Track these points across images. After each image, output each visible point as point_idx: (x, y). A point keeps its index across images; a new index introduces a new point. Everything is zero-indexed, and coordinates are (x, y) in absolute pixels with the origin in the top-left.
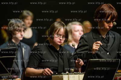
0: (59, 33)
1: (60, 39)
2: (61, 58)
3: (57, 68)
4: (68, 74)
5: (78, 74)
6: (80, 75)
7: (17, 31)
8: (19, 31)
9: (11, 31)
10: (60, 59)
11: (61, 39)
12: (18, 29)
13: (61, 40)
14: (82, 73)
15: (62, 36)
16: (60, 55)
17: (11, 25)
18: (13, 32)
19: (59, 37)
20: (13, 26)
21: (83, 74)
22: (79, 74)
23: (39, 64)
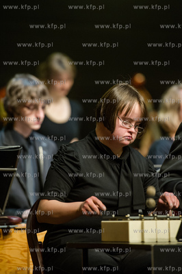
0: (130, 116)
1: (130, 130)
2: (127, 178)
3: (115, 203)
4: (141, 219)
5: (166, 219)
6: (171, 221)
7: (28, 108)
8: (33, 110)
9: (13, 109)
10: (123, 179)
11: (133, 130)
12: (31, 104)
13: (131, 133)
14: (178, 217)
15: (133, 124)
16: (123, 170)
17: (13, 92)
18: (18, 111)
19: (127, 126)
20: (19, 94)
21: (179, 219)
22: (171, 219)
23: (71, 191)
